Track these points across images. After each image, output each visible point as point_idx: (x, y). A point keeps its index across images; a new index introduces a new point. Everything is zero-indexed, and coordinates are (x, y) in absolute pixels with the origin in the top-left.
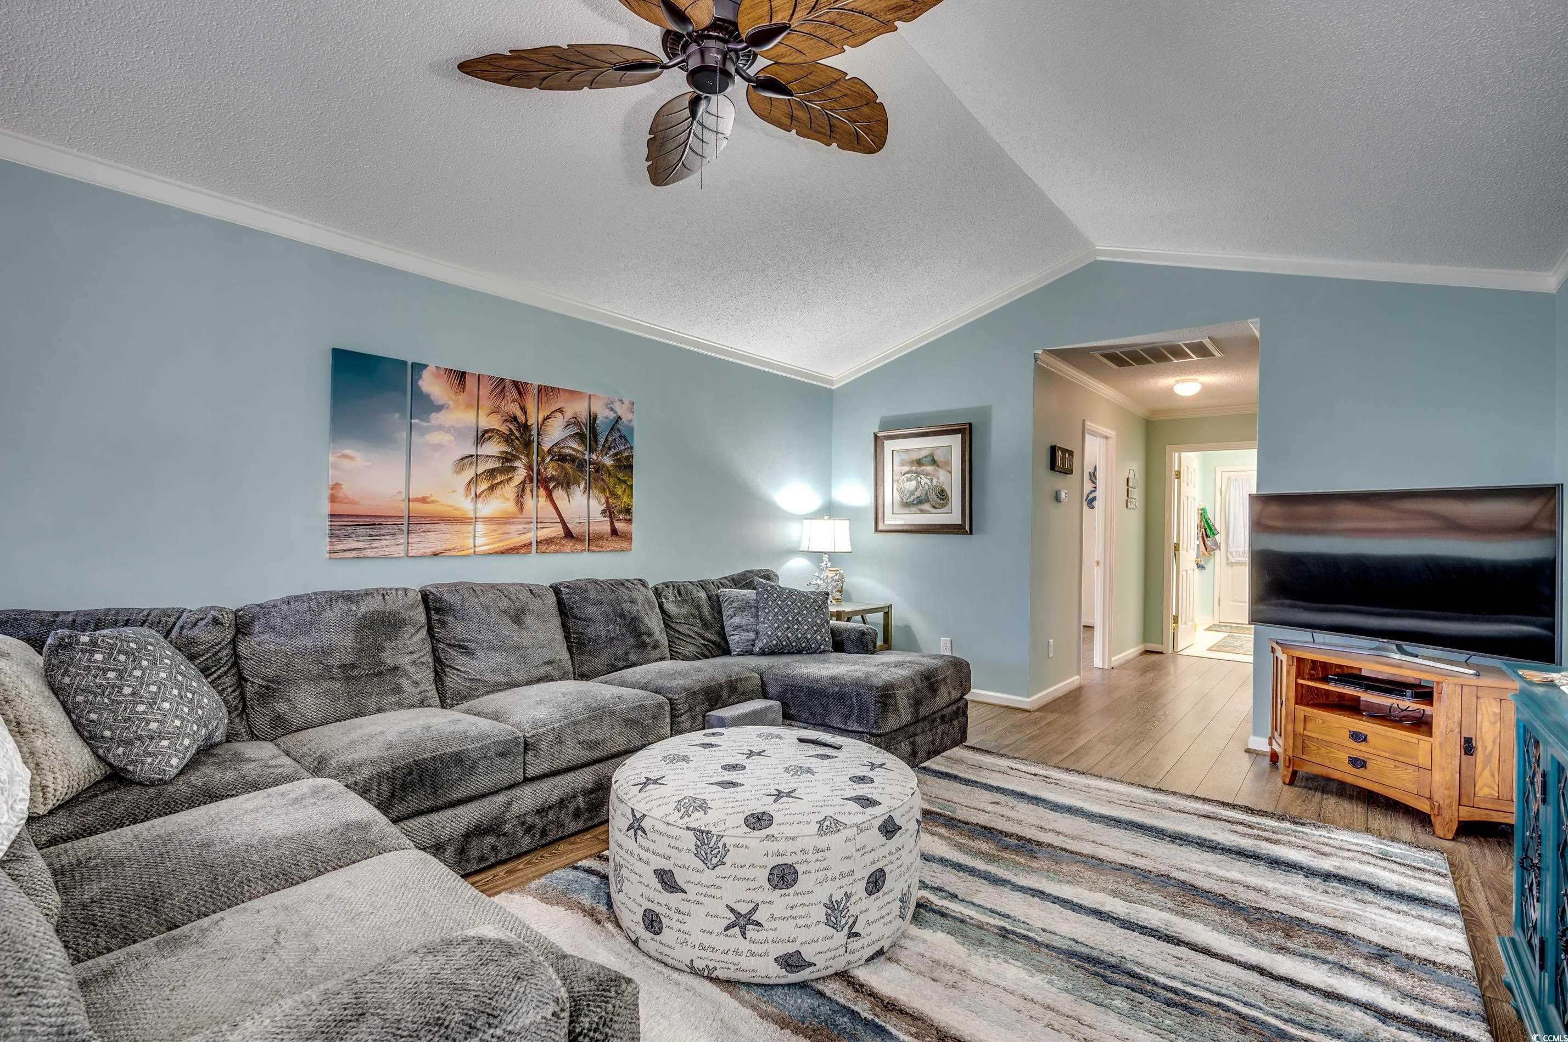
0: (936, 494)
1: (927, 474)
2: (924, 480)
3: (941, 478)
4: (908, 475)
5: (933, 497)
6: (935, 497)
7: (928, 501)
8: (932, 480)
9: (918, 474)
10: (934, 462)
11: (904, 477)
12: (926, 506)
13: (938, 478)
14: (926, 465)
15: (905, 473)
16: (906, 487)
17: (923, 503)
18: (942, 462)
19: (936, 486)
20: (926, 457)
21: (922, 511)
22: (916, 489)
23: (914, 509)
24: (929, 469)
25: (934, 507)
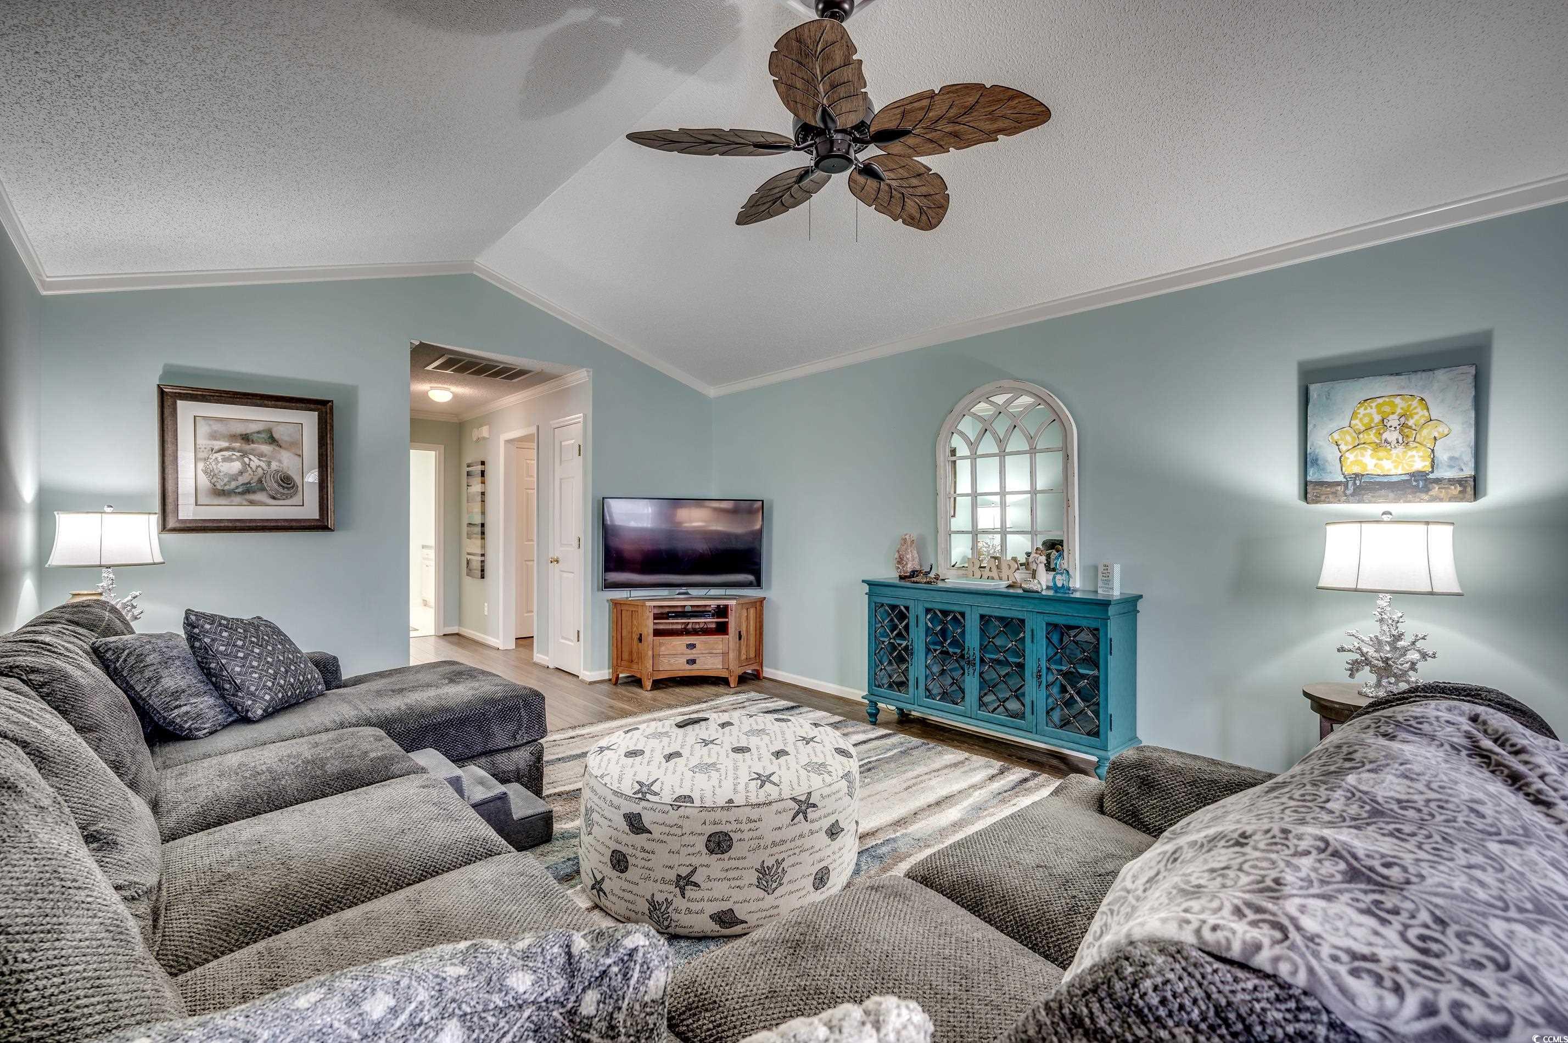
0: (277, 482)
1: (260, 455)
2: (255, 462)
3: (286, 461)
4: (226, 454)
5: (271, 484)
6: (275, 485)
7: (263, 489)
8: (269, 464)
9: (245, 454)
10: (272, 440)
11: (219, 456)
12: (259, 497)
13: (280, 461)
14: (258, 443)
15: (220, 450)
16: (222, 469)
17: (254, 492)
18: (286, 442)
19: (277, 471)
20: (258, 432)
21: (252, 503)
22: (241, 473)
23: (238, 499)
24: (266, 448)
25: (274, 498)
